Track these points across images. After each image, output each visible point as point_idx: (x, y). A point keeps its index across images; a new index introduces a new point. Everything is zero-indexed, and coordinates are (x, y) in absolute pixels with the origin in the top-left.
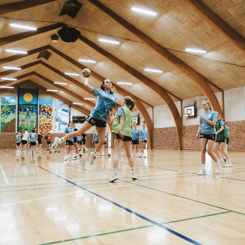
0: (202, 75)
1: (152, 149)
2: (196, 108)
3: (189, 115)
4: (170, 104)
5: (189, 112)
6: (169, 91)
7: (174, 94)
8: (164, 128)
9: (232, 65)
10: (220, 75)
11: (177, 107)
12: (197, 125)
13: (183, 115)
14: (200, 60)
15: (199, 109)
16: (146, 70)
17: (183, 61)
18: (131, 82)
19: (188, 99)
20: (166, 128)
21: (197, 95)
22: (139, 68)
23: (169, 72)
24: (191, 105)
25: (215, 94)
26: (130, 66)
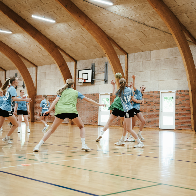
0: (105, 31)
1: (33, 123)
2: (94, 73)
3: (85, 80)
4: (62, 64)
5: (85, 77)
6: (60, 47)
7: (67, 52)
8: (50, 96)
9: (140, 25)
10: (126, 35)
11: (69, 69)
12: (94, 94)
13: (77, 80)
14: (104, 12)
15: (97, 74)
16: (33, 16)
17: (84, 12)
18: (10, 30)
19: (84, 61)
20: (54, 95)
21: (97, 56)
22: (24, 13)
23: (63, 24)
24: (88, 69)
25: (118, 56)
26: (12, 8)
